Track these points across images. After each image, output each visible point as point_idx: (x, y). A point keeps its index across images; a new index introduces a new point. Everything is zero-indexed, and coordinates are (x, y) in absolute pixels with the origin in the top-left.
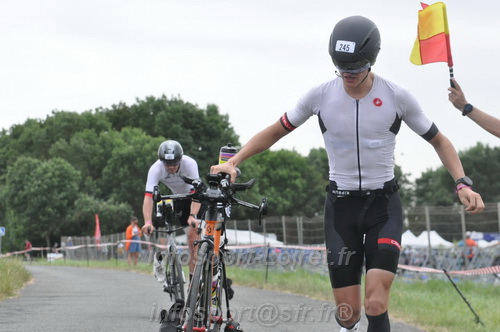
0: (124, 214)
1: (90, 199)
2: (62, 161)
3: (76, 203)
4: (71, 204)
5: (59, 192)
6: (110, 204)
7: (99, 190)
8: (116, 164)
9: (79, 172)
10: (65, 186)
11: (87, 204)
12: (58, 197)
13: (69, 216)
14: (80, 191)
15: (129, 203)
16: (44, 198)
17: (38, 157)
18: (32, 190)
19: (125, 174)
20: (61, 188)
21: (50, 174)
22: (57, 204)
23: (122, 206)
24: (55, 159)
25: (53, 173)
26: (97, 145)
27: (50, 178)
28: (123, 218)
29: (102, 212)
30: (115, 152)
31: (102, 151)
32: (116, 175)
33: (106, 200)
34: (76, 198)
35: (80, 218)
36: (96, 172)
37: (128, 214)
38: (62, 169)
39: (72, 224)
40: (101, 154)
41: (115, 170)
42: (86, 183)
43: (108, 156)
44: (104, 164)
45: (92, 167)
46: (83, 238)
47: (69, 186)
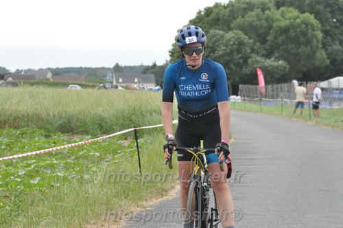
0: (282, 68)
1: (258, 58)
2: (240, 32)
3: (249, 61)
4: (245, 62)
5: (238, 54)
6: (272, 61)
7: (264, 52)
8: (276, 33)
9: (251, 41)
10: (241, 50)
11: (257, 62)
12: (237, 57)
13: (244, 69)
14: (251, 52)
15: (285, 60)
16: (229, 58)
17: (223, 30)
18: (221, 53)
19: (283, 40)
20: (239, 51)
21: (232, 43)
22: (236, 61)
23: (281, 62)
24: (234, 31)
25: (234, 42)
26: (263, 21)
27: (232, 46)
28: (281, 71)
29: (266, 67)
30: (275, 24)
31: (266, 24)
32: (276, 41)
33: (269, 58)
34: (249, 57)
35: (252, 71)
36: (262, 39)
37: (285, 67)
38: (239, 38)
39: (246, 75)
40: (266, 27)
41: (275, 38)
42: (255, 47)
43: (270, 28)
44: (268, 34)
45: (259, 36)
46: (254, 86)
47: (244, 50)
